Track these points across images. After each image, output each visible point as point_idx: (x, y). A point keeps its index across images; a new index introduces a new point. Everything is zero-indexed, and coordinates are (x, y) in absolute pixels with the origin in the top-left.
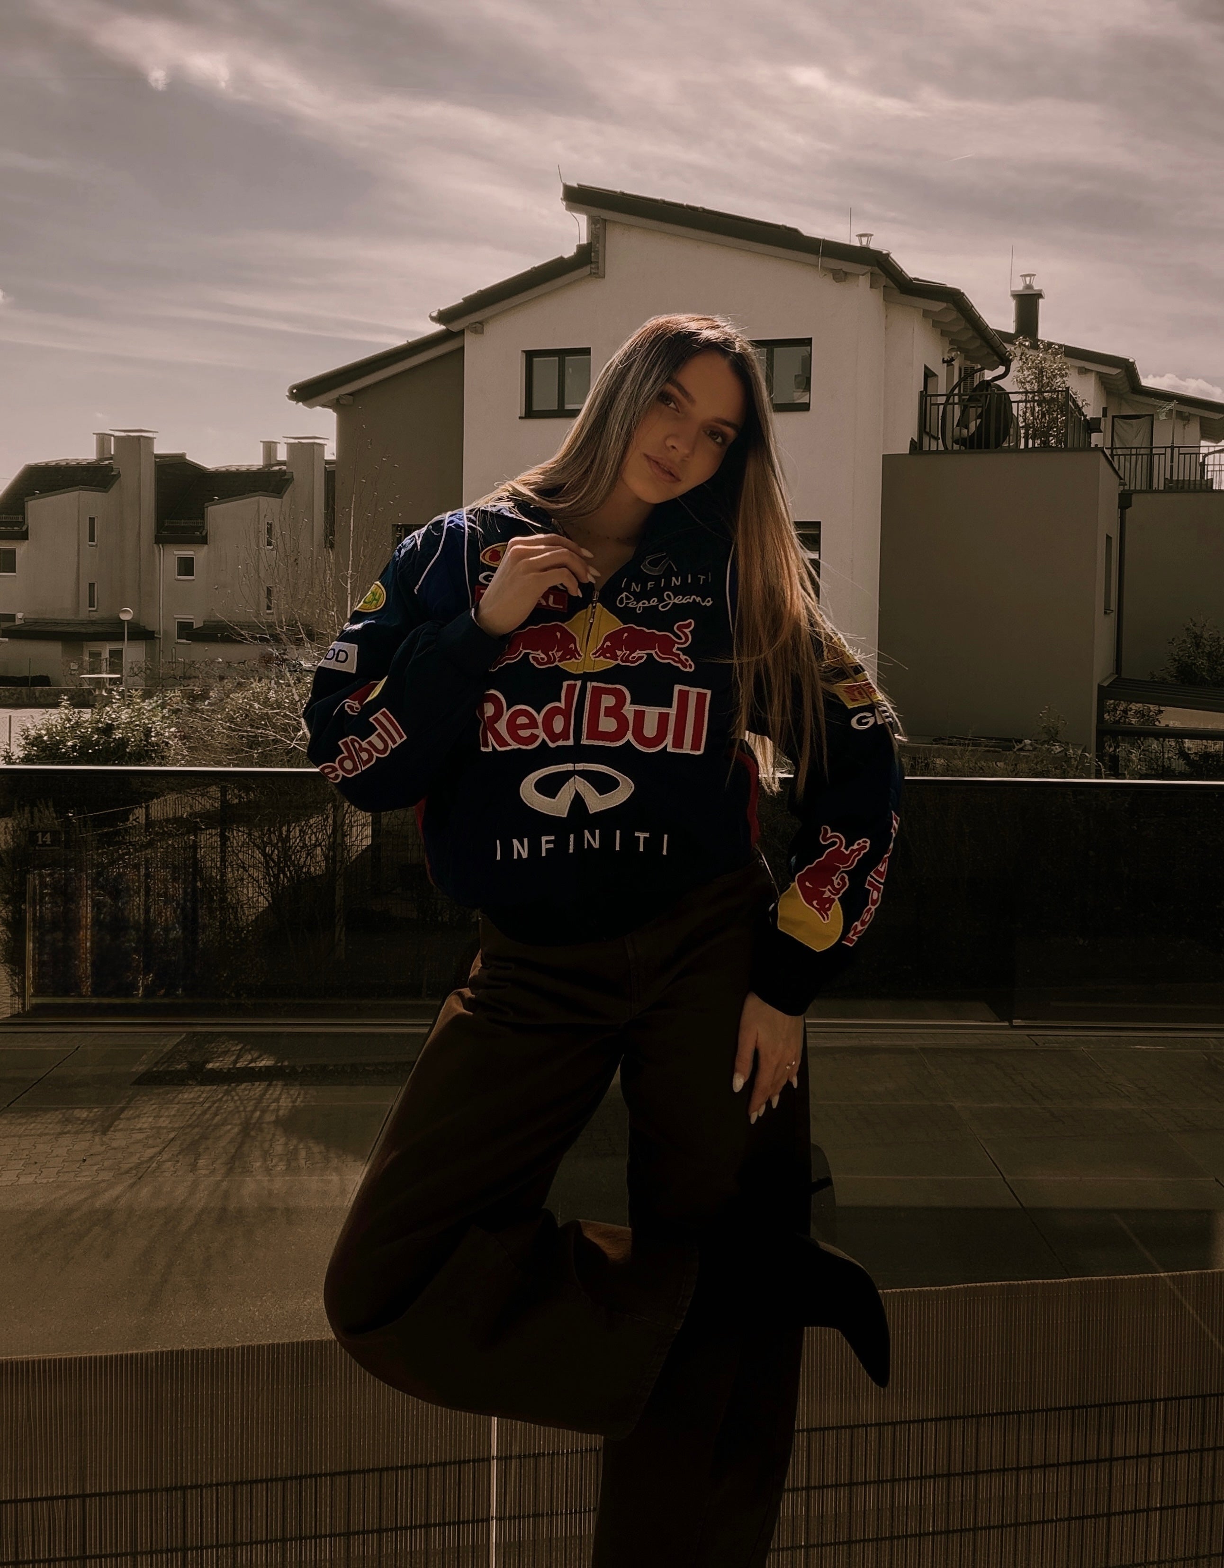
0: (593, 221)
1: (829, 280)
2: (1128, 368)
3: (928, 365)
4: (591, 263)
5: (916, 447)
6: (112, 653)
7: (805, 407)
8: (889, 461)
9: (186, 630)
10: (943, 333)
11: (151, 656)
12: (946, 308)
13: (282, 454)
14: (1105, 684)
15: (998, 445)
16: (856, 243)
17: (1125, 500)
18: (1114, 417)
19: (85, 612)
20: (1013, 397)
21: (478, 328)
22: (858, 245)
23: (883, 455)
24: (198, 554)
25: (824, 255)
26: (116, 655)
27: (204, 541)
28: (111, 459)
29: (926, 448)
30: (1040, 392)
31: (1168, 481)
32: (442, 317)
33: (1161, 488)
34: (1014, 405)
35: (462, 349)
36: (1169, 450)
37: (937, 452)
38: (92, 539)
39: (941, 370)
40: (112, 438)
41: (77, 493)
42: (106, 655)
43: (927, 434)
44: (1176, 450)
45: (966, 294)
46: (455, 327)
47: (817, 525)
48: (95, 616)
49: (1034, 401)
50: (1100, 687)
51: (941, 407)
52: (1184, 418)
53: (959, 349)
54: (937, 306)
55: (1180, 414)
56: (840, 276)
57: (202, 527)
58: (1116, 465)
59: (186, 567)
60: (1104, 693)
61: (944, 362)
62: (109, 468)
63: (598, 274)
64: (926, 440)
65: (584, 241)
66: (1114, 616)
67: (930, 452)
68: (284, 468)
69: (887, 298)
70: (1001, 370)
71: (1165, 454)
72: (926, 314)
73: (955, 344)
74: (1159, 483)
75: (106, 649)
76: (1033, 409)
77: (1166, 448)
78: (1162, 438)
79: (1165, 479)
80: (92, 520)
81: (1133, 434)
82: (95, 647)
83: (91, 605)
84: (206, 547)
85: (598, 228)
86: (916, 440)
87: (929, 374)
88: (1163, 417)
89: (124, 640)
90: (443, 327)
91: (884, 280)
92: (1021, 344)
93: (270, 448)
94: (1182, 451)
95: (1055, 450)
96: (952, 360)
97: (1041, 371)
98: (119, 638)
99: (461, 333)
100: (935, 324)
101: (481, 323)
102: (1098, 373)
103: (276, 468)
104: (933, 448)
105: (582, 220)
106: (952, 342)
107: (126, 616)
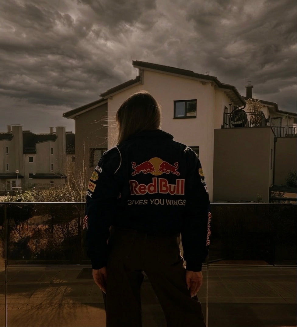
0: (140, 70)
1: (201, 84)
2: (276, 106)
3: (226, 106)
4: (140, 81)
5: (223, 127)
6: (13, 182)
7: (195, 117)
8: (216, 131)
9: (31, 176)
10: (229, 97)
11: (23, 182)
12: (231, 91)
13: (55, 131)
14: (271, 187)
15: (244, 126)
16: (206, 74)
17: (275, 140)
18: (271, 118)
19: (6, 172)
20: (247, 114)
21: (111, 98)
22: (206, 75)
23: (215, 129)
24: (34, 156)
25: (200, 78)
26: (14, 182)
27: (35, 153)
28: (11, 132)
29: (225, 127)
30: (254, 112)
31: (286, 135)
32: (102, 95)
33: (284, 136)
34: (248, 116)
35: (107, 103)
36: (286, 127)
37: (228, 128)
38: (7, 153)
39: (228, 107)
40: (12, 127)
41: (3, 141)
42: (11, 182)
43: (226, 124)
44: (288, 126)
45: (236, 87)
46: (105, 98)
47: (198, 147)
48: (8, 172)
49: (253, 115)
50: (270, 188)
51: (229, 116)
52: (290, 118)
53: (233, 101)
54: (229, 90)
55: (289, 118)
56: (204, 83)
57: (35, 149)
58: (274, 131)
59: (31, 159)
60: (271, 189)
61: (229, 105)
62: (11, 134)
63: (142, 84)
64: (225, 125)
65: (138, 75)
66: (272, 170)
67: (226, 128)
68: (55, 134)
69: (215, 89)
70: (243, 106)
71: (285, 128)
72: (225, 92)
73: (232, 100)
74: (283, 135)
75: (11, 181)
76: (253, 117)
77: (285, 126)
78: (284, 124)
79: (285, 134)
80: (7, 148)
81: (277, 123)
82: (9, 180)
83: (8, 169)
84: (36, 155)
85: (141, 72)
86: (223, 125)
87: (226, 108)
88: (284, 118)
89: (17, 178)
90: (102, 98)
91: (215, 84)
92: (250, 100)
93: (51, 129)
94: (290, 127)
95: (258, 127)
96: (231, 104)
97: (255, 107)
98: (16, 178)
99: (107, 99)
100: (227, 95)
101: (112, 97)
102: (268, 107)
103: (53, 134)
104: (227, 127)
105: (138, 70)
106: (231, 100)
107: (17, 172)
